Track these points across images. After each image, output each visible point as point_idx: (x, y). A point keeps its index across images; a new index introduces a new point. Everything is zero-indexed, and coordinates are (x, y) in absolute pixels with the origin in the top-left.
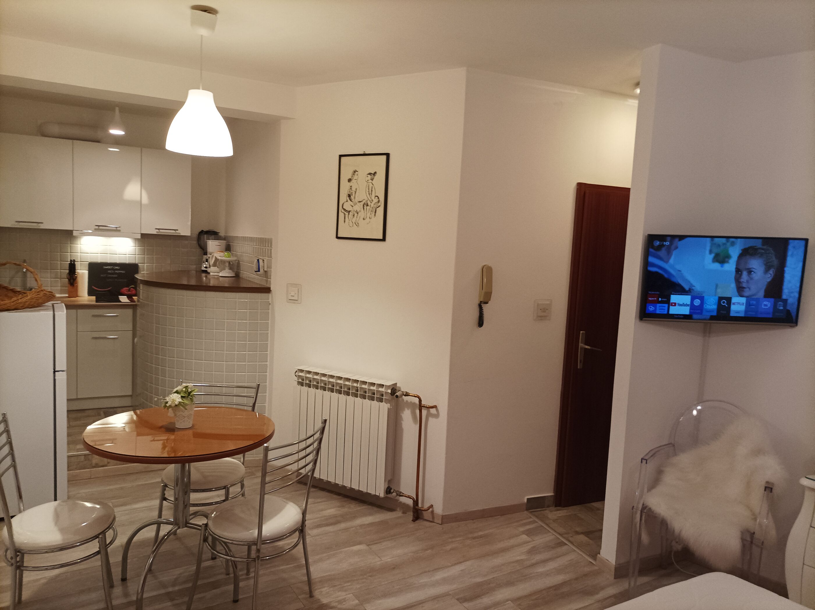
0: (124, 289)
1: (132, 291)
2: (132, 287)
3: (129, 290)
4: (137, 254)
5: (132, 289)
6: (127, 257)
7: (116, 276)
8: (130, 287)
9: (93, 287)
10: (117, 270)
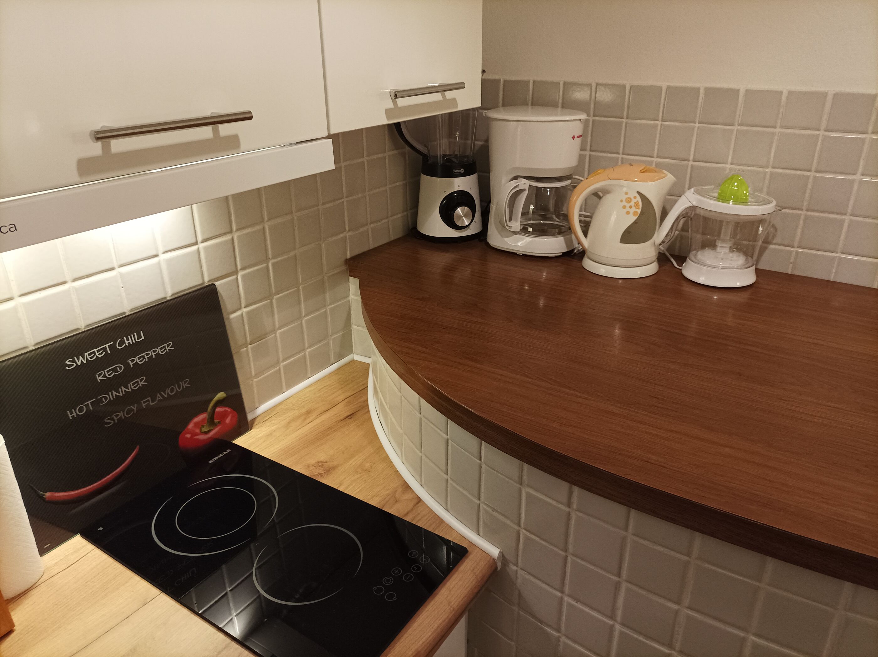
0: (191, 426)
1: (224, 415)
2: (220, 403)
3: (211, 421)
4: (200, 239)
5: (218, 410)
6: (164, 266)
7: (142, 382)
8: (212, 404)
9: (47, 494)
10: (135, 349)
